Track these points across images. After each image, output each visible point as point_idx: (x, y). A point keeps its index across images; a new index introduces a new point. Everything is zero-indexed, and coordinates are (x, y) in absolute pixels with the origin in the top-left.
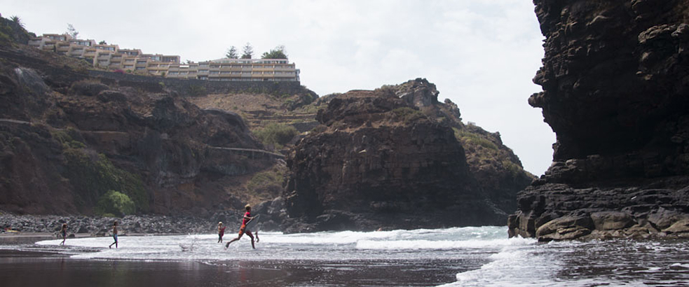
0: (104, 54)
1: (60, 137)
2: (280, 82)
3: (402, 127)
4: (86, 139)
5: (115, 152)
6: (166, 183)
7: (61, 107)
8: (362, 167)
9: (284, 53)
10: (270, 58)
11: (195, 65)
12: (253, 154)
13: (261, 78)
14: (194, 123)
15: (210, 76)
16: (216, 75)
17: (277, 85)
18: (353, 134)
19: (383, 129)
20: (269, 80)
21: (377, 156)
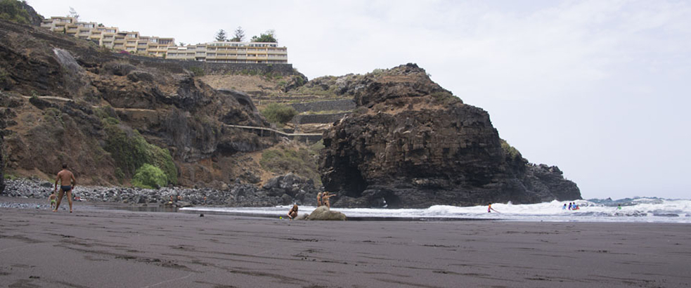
0: (109, 37)
1: (99, 113)
2: (273, 65)
3: (442, 111)
4: (120, 116)
5: (145, 128)
6: (189, 158)
7: (95, 86)
8: (405, 147)
9: (274, 37)
10: (260, 42)
11: (193, 48)
12: (262, 132)
13: (255, 61)
14: (210, 102)
15: (207, 57)
16: (213, 57)
17: (270, 67)
18: (395, 116)
19: (424, 112)
20: (262, 63)
21: (419, 136)
